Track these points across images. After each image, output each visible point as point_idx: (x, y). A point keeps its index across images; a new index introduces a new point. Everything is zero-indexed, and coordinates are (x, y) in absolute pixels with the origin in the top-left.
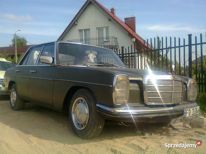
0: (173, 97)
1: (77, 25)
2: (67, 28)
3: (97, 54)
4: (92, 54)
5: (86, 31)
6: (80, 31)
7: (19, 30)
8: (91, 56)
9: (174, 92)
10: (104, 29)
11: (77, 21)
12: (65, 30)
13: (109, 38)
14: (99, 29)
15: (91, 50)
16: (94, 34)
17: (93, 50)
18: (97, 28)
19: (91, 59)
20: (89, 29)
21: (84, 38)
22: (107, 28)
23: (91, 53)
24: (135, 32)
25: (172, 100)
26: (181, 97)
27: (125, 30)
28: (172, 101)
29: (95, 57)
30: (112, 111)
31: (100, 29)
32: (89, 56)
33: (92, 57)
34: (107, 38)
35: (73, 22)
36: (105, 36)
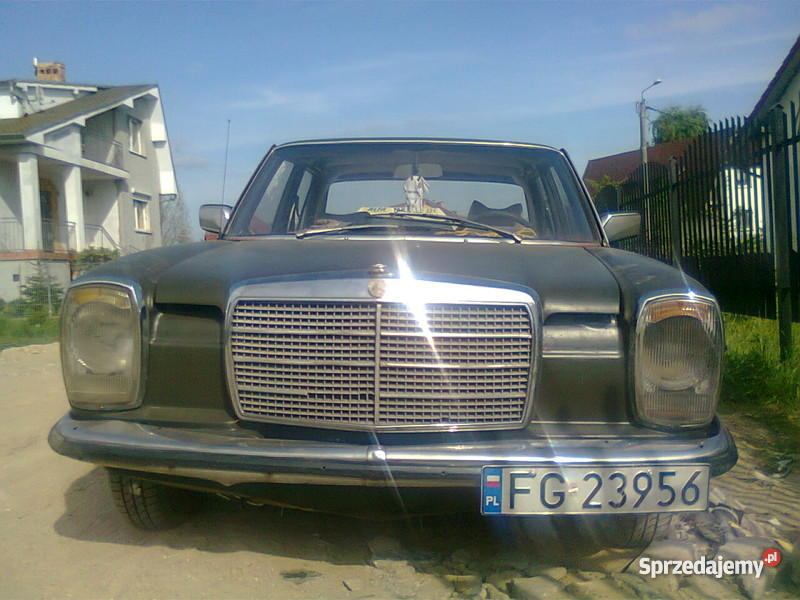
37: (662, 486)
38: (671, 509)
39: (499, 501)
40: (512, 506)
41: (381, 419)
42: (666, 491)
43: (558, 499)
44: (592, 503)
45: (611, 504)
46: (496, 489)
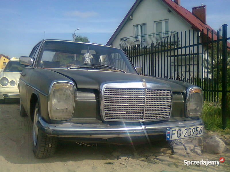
0: (145, 112)
1: (132, 19)
2: (121, 24)
3: (95, 53)
4: (88, 54)
5: (142, 26)
6: (136, 26)
7: (78, 29)
8: (87, 57)
9: (146, 105)
10: (163, 23)
11: (132, 15)
12: (119, 27)
13: (169, 32)
14: (156, 22)
15: (87, 49)
16: (150, 29)
17: (90, 50)
18: (154, 22)
19: (87, 60)
20: (145, 24)
21: (139, 34)
22: (166, 21)
23: (88, 52)
24: (205, 24)
25: (144, 116)
26: (169, 111)
27: (188, 22)
28: (144, 118)
29: (92, 57)
30: (45, 128)
31: (158, 23)
32: (85, 56)
33: (89, 58)
34: (166, 33)
35: (128, 17)
36: (163, 30)
37: (197, 131)
38: (198, 135)
39: (169, 137)
40: (172, 138)
41: (145, 119)
42: (197, 132)
43: (180, 135)
44: (185, 135)
45: (189, 135)
46: (169, 134)
